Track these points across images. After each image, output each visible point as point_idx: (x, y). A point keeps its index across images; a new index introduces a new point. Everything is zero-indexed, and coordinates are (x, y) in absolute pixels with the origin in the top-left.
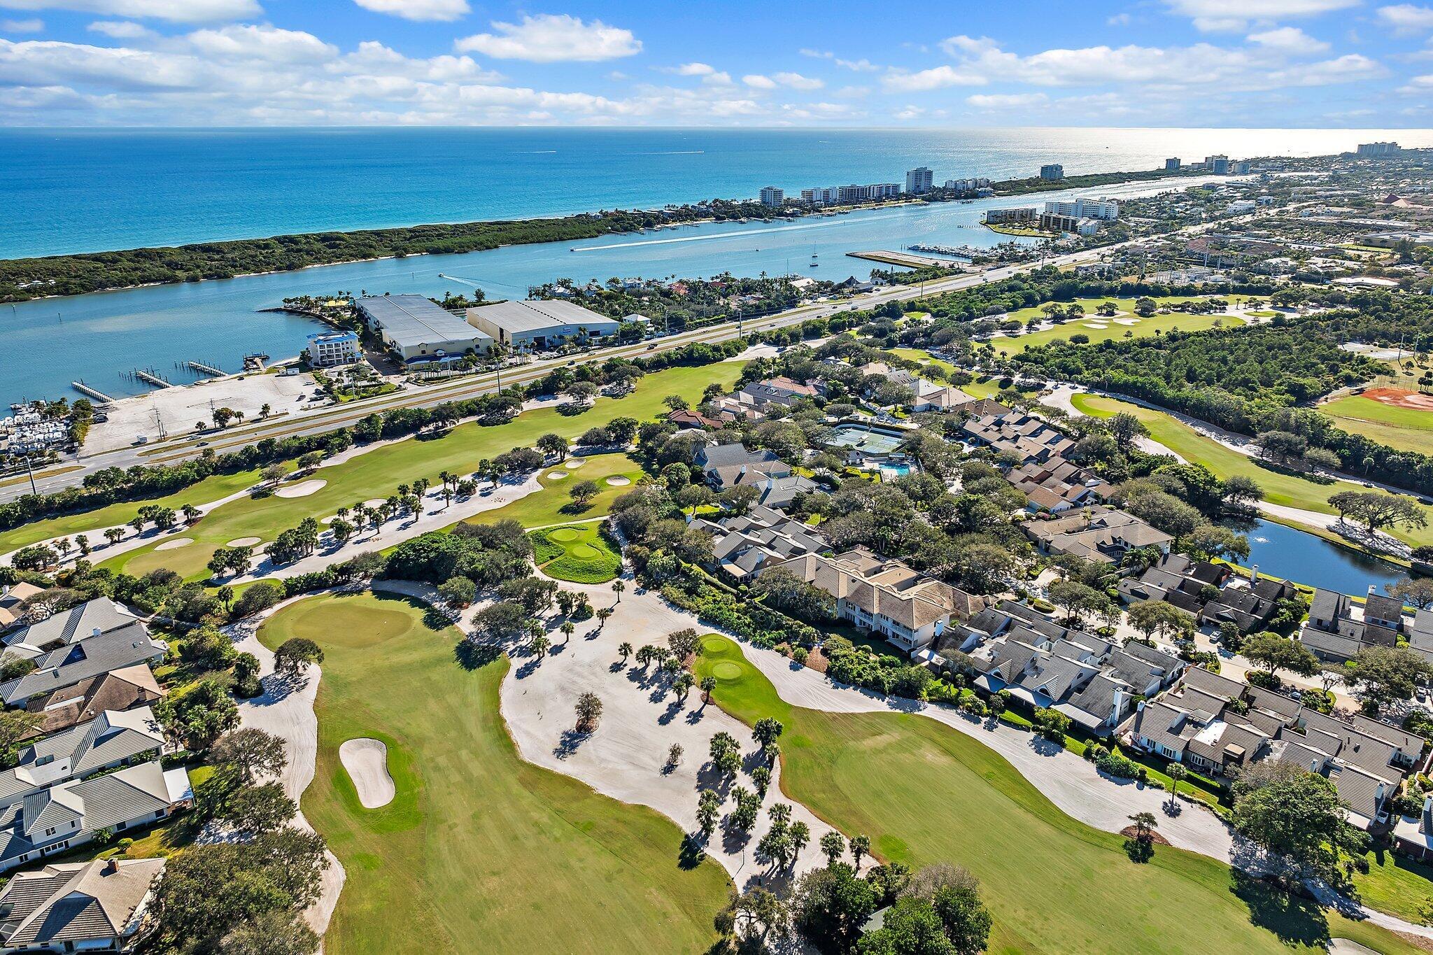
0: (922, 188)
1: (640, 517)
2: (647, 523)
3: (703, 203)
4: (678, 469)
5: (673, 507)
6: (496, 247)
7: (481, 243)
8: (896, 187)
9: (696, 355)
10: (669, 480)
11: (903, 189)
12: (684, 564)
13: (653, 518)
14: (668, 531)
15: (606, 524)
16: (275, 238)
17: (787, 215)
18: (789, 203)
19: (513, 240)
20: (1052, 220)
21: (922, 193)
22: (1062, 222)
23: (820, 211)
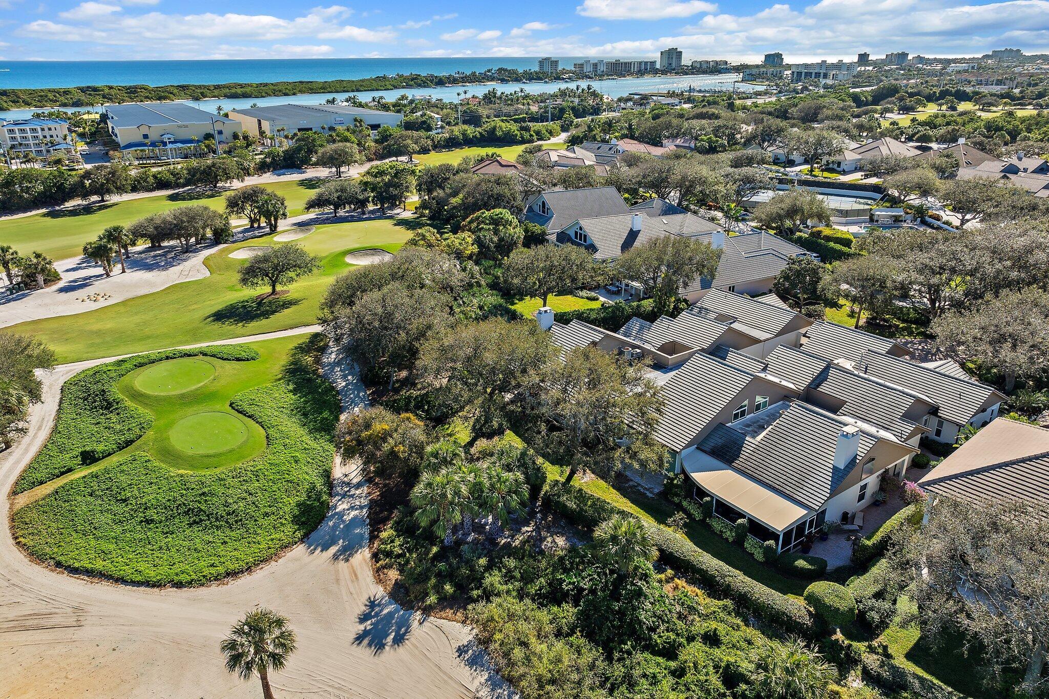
0: (674, 66)
1: (398, 316)
2: (422, 334)
3: (489, 71)
4: (496, 222)
5: (492, 299)
6: (294, 94)
7: (280, 91)
8: (653, 63)
9: (499, 133)
10: (479, 242)
11: (658, 66)
12: (553, 473)
13: (440, 320)
14: (489, 357)
15: (315, 345)
16: (79, 88)
17: (563, 79)
18: (564, 72)
19: (311, 89)
20: (803, 74)
21: (674, 69)
22: (813, 76)
23: (592, 78)
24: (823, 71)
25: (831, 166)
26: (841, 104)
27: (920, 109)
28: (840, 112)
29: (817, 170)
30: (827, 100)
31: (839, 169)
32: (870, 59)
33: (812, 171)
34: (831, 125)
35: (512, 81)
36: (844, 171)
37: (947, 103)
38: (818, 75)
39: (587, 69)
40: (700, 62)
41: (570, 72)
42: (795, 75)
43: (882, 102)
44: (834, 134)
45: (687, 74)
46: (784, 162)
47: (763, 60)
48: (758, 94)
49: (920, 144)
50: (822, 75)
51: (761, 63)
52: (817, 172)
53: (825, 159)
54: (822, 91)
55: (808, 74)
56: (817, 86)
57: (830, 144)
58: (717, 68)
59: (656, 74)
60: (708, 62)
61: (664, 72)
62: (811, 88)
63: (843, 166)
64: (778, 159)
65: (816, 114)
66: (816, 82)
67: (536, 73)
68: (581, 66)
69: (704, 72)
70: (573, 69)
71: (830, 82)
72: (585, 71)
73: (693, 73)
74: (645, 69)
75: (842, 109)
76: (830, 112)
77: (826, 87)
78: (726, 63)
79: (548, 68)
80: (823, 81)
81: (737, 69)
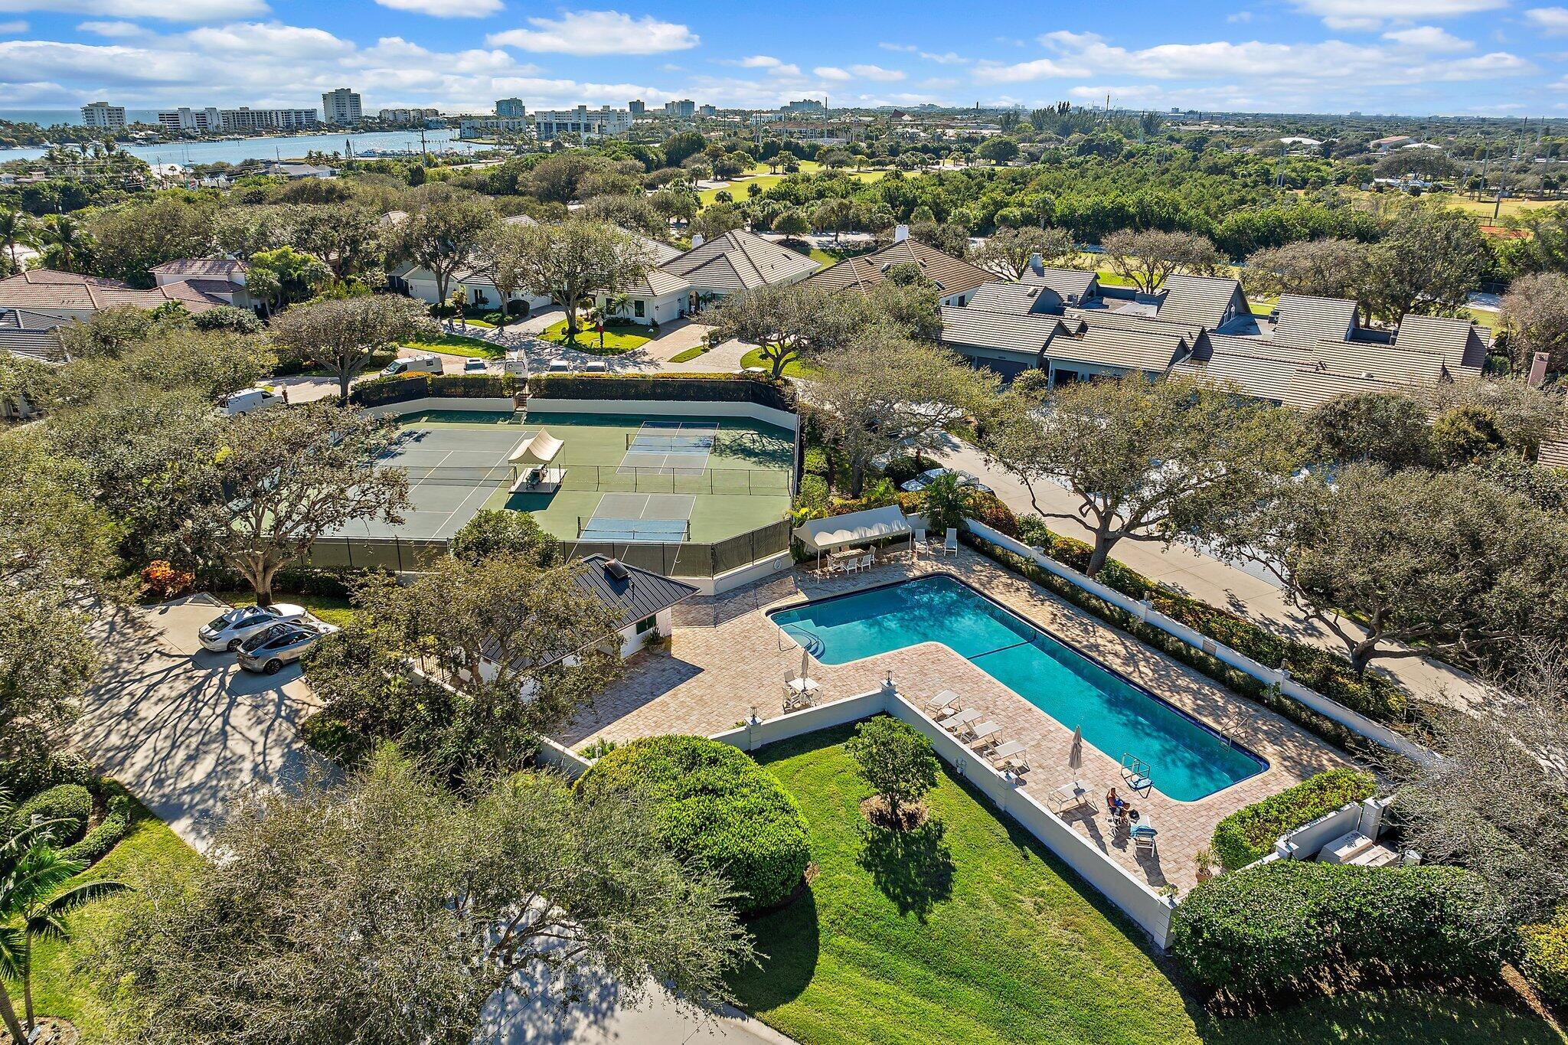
0: (349, 116)
11: (320, 117)
18: (137, 127)
20: (554, 126)
21: (350, 123)
22: (570, 127)
23: (194, 138)
24: (583, 121)
25: (620, 314)
26: (618, 165)
27: (746, 172)
28: (619, 178)
29: (586, 326)
30: (593, 159)
31: (640, 320)
32: (646, 108)
33: (573, 331)
34: (603, 205)
35: (22, 144)
36: (654, 325)
37: (782, 162)
38: (576, 127)
39: (185, 123)
40: (394, 112)
41: (151, 128)
42: (543, 128)
43: (684, 162)
44: (611, 228)
45: (372, 130)
46: (500, 310)
47: (495, 109)
48: (480, 156)
49: (784, 237)
50: (582, 127)
51: (491, 114)
52: (587, 337)
53: (601, 296)
54: (584, 149)
55: (562, 127)
56: (576, 143)
57: (606, 253)
58: (421, 122)
59: (318, 131)
60: (405, 112)
61: (333, 127)
62: (567, 145)
63: (652, 314)
64: (484, 301)
65: (571, 184)
66: (574, 136)
67: (75, 129)
68: (173, 117)
69: (402, 127)
70: (159, 123)
71: (595, 136)
72: (183, 126)
73: (382, 130)
74: (296, 123)
75: (621, 172)
76: (599, 179)
77: (590, 142)
78: (436, 113)
79: (101, 122)
80: (585, 136)
81: (454, 122)
